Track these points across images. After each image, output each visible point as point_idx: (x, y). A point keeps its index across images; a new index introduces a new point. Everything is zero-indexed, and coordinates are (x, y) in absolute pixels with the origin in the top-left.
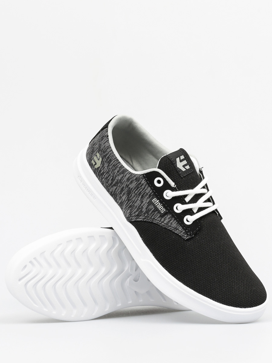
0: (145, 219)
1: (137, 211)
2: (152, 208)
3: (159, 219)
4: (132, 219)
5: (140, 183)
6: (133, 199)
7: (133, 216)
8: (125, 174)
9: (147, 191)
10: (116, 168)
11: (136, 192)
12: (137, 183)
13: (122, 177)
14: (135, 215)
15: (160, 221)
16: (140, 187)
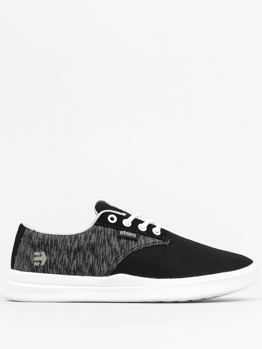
0: (125, 255)
1: (112, 257)
2: (124, 241)
3: (136, 245)
4: (113, 268)
5: (98, 232)
6: (101, 252)
7: (112, 265)
8: (79, 237)
9: (109, 233)
10: (66, 241)
11: (100, 243)
12: (95, 235)
13: (79, 242)
14: (113, 261)
15: (138, 246)
16: (100, 236)
